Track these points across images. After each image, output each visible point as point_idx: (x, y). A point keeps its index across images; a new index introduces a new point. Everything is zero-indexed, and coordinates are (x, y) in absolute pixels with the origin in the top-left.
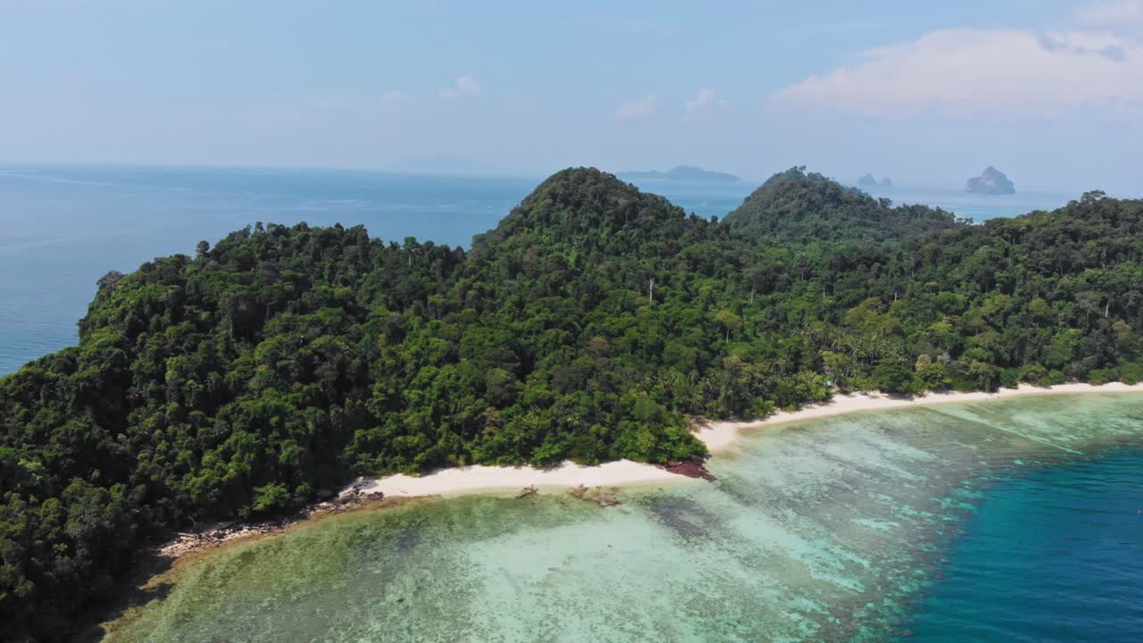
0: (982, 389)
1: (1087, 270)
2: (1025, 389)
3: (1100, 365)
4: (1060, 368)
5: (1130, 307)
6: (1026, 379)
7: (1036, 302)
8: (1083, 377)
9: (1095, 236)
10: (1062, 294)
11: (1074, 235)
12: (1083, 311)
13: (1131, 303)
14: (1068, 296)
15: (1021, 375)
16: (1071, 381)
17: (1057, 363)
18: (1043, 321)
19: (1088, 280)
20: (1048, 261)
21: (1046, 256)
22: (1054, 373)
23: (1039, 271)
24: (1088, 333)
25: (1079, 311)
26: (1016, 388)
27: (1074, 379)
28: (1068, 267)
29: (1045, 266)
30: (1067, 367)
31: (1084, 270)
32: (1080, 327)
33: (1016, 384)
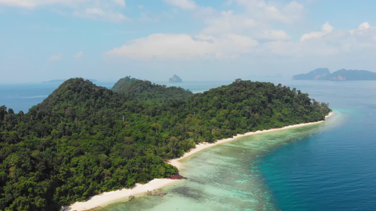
0: (230, 137)
1: (244, 101)
2: (239, 136)
3: (254, 126)
4: (245, 128)
5: (256, 110)
6: (238, 133)
7: (233, 111)
8: (251, 130)
9: (243, 91)
10: (239, 108)
11: (238, 91)
12: (246, 112)
13: (256, 108)
14: (240, 108)
15: (236, 132)
16: (248, 132)
17: (244, 127)
18: (236, 116)
19: (245, 103)
20: (233, 99)
21: (233, 98)
22: (244, 130)
23: (231, 102)
24: (248, 118)
25: (245, 112)
26: (237, 136)
27: (249, 131)
28: (238, 100)
29: (233, 100)
30: (246, 128)
31: (243, 101)
32: (246, 116)
33: (236, 135)
